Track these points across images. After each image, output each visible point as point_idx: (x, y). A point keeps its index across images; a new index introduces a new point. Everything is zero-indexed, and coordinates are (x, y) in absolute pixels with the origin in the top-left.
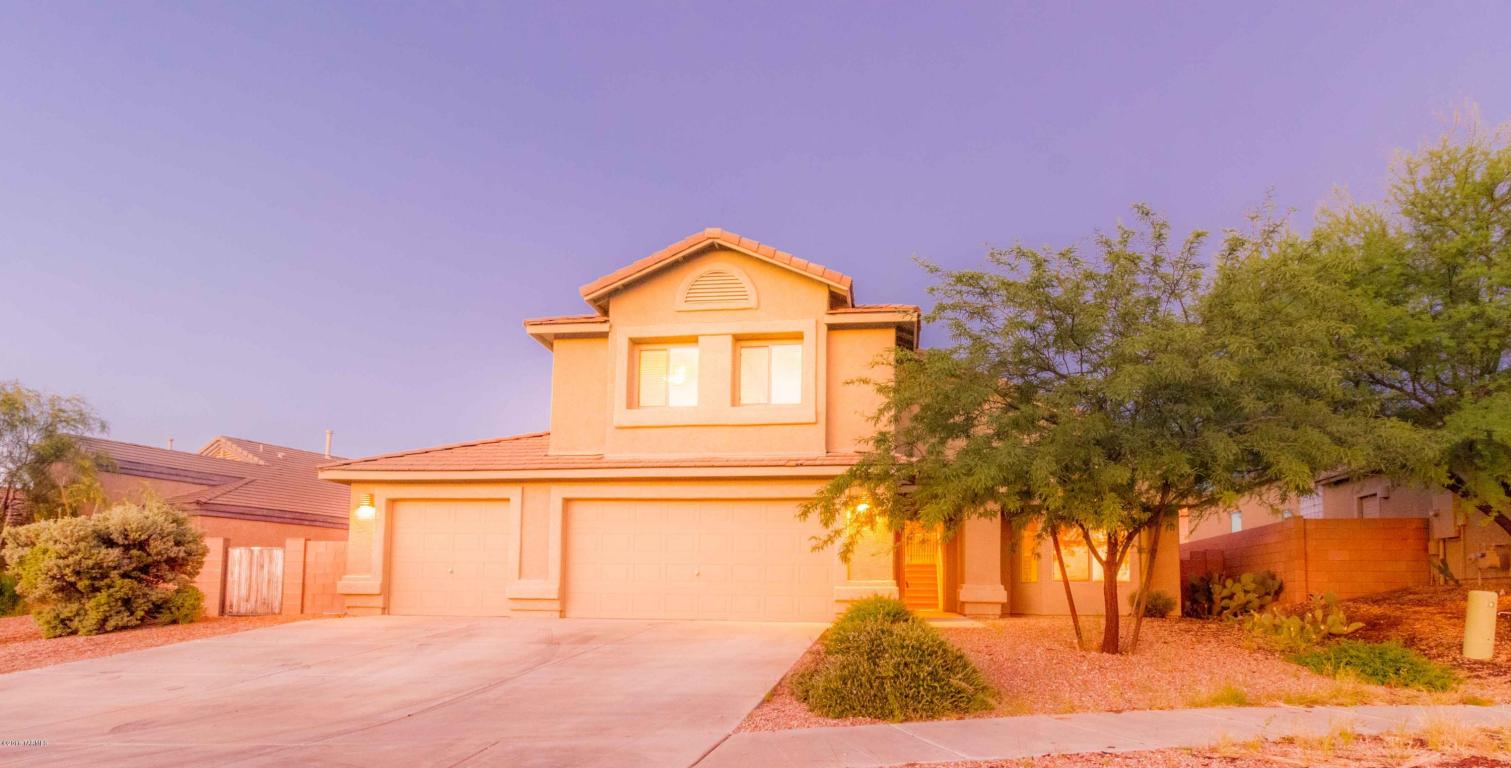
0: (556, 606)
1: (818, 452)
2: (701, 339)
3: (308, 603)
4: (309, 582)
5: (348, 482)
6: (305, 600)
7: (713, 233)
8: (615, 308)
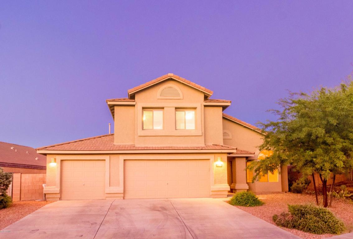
0: (122, 195)
1: (202, 145)
2: (165, 108)
3: (22, 196)
4: (22, 188)
5: (45, 154)
6: (21, 195)
7: (171, 75)
8: (137, 97)
